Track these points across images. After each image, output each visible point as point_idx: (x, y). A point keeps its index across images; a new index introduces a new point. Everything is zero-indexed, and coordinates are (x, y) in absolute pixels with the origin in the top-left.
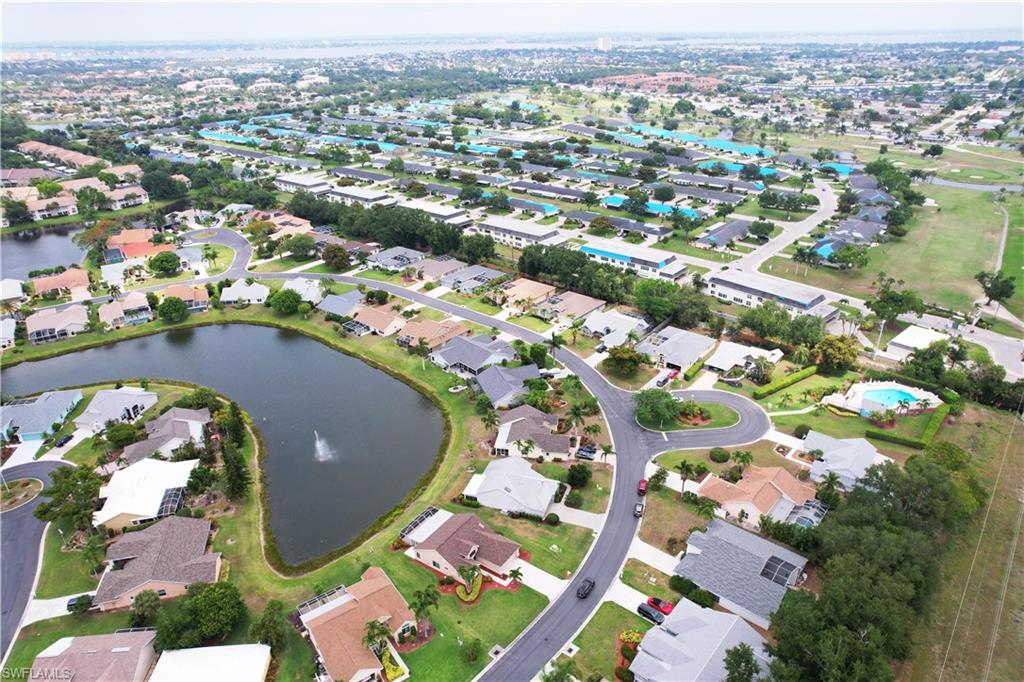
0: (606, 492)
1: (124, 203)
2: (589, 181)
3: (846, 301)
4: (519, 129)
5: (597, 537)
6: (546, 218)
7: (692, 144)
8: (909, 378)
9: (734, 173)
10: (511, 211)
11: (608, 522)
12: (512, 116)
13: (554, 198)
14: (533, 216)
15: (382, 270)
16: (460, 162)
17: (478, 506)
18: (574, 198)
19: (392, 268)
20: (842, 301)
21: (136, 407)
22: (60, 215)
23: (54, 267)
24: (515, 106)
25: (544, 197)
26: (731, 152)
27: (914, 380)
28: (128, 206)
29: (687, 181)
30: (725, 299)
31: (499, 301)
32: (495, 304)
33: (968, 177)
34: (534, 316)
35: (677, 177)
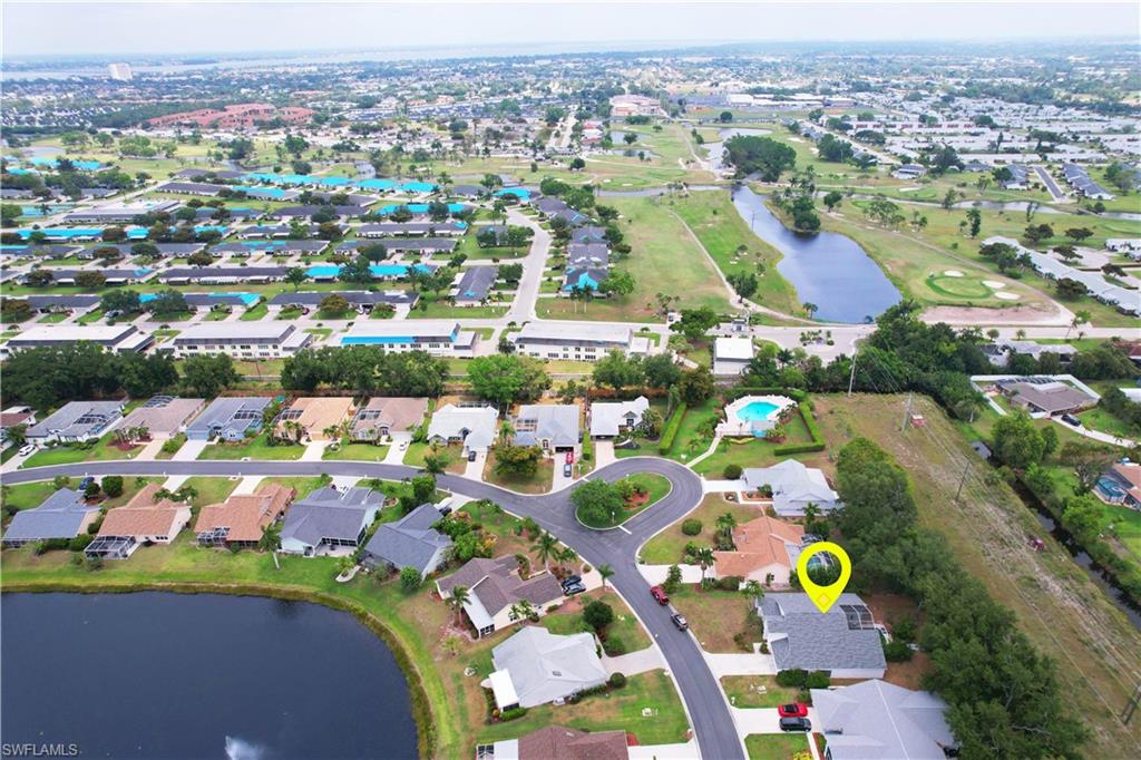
0: (631, 620)
2: (263, 253)
3: (647, 329)
4: (96, 198)
5: (669, 672)
6: (249, 311)
7: (343, 188)
9: (418, 214)
10: (193, 312)
11: (665, 651)
12: (72, 182)
13: (236, 283)
14: (228, 312)
15: (67, 445)
16: (48, 257)
17: (525, 711)
18: (265, 277)
20: (643, 330)
24: (65, 165)
25: (222, 284)
26: (393, 192)
29: (380, 233)
31: (292, 437)
32: (290, 443)
34: (352, 443)
35: (363, 229)
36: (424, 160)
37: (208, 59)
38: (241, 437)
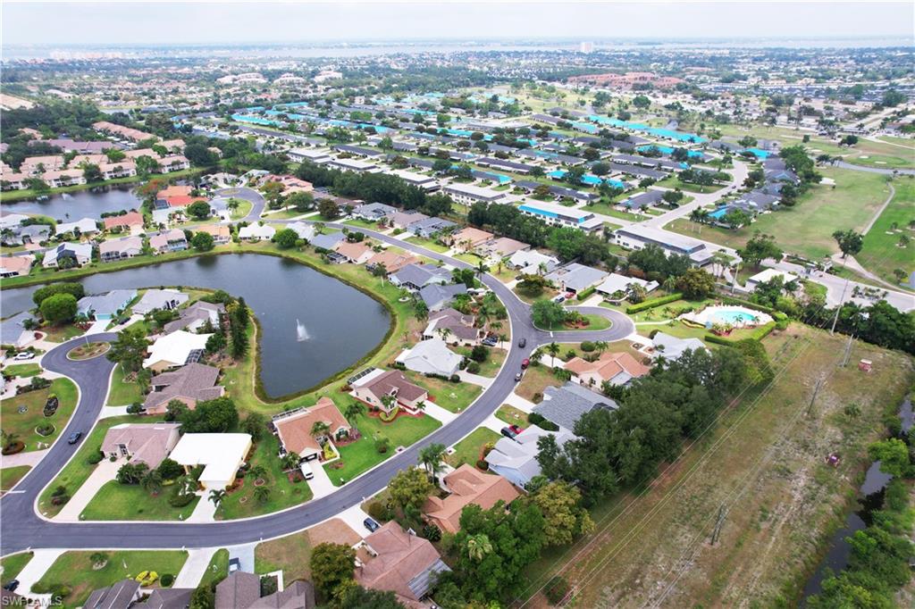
0: (499, 366)
1: (171, 168)
2: (543, 159)
3: (724, 251)
4: (495, 118)
5: (484, 391)
6: (501, 186)
7: (639, 132)
8: (752, 304)
9: (666, 155)
10: (473, 180)
11: (495, 383)
12: (491, 107)
13: (510, 172)
14: (490, 184)
15: (362, 219)
16: (440, 143)
17: (405, 369)
18: (527, 171)
19: (370, 218)
20: (721, 250)
21: (173, 302)
22: (124, 176)
23: (119, 211)
24: (495, 99)
25: (503, 170)
26: (670, 139)
27: (756, 305)
28: (174, 170)
29: (624, 161)
30: (628, 247)
31: (448, 243)
33: (873, 162)
34: (474, 254)
36: (725, 123)
37: (657, 41)
38: (427, 236)
